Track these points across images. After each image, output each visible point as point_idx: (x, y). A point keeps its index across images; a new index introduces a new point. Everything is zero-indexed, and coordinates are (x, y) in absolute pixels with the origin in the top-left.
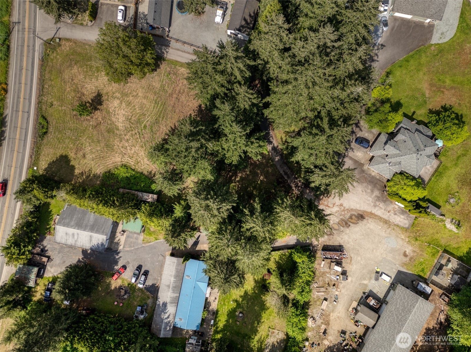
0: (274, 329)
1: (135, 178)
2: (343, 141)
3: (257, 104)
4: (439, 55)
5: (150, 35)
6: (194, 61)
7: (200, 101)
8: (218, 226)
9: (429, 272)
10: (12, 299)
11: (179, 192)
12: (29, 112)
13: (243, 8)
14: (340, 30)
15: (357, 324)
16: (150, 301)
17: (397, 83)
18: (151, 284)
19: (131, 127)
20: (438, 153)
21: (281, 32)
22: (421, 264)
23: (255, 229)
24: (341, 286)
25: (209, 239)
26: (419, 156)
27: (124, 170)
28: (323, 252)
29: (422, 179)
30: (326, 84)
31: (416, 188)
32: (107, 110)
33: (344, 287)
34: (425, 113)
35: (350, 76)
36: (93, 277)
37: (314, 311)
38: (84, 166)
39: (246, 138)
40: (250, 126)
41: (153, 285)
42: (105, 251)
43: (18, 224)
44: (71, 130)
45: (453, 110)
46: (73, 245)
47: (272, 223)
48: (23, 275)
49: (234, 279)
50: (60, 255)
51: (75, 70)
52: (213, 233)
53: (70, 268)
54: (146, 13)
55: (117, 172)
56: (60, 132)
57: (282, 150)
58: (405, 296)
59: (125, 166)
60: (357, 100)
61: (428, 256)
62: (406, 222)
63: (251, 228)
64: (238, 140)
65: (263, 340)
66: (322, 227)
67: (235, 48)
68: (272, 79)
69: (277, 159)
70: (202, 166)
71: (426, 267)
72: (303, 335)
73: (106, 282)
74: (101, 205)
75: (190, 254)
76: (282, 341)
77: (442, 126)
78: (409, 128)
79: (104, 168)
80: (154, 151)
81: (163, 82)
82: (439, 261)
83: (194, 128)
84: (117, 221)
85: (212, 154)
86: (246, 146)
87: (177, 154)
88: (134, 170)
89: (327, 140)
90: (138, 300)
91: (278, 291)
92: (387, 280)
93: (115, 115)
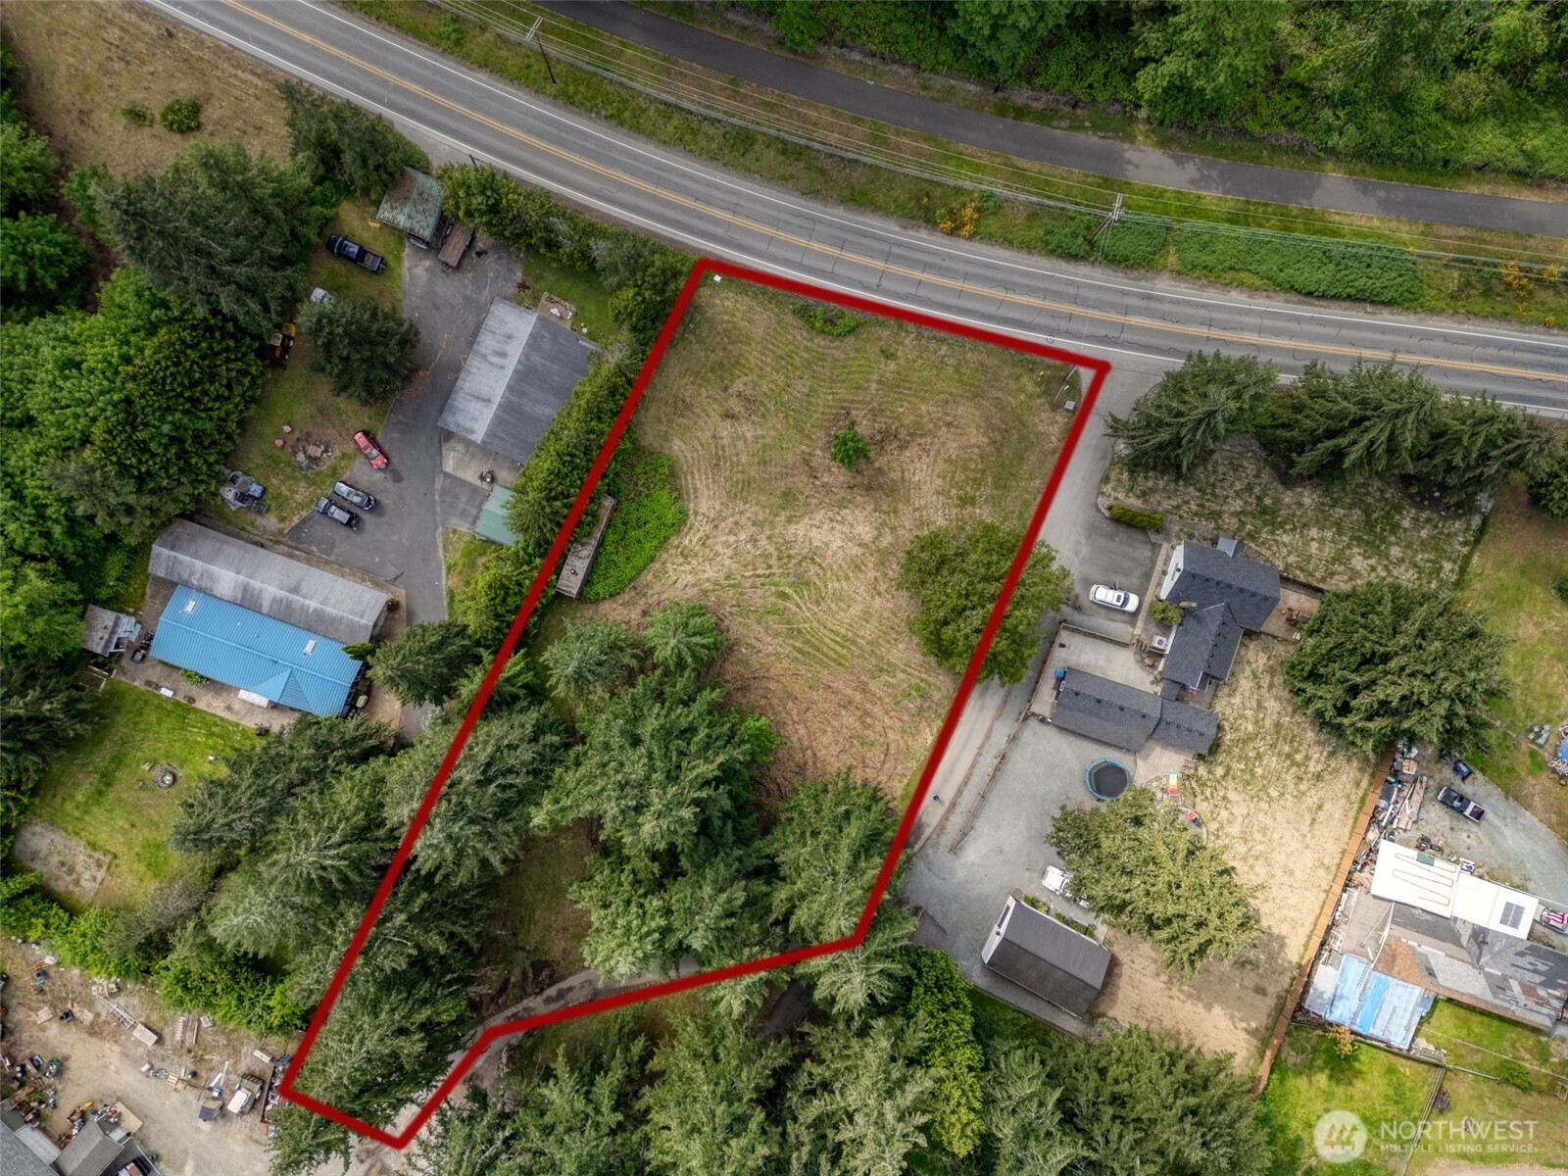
0: (108, 869)
15: (76, 1118)
16: (270, 522)
24: (191, 1095)
27: (670, 516)
32: (850, 502)
33: (186, 1103)
37: (135, 1001)
38: (702, 410)
44: (808, 395)
46: (476, 347)
48: (414, 196)
50: (458, 300)
51: (976, 437)
53: (408, 331)
55: (667, 496)
59: (680, 521)
79: (686, 462)
88: (665, 541)
90: (283, 489)
93: (832, 520)
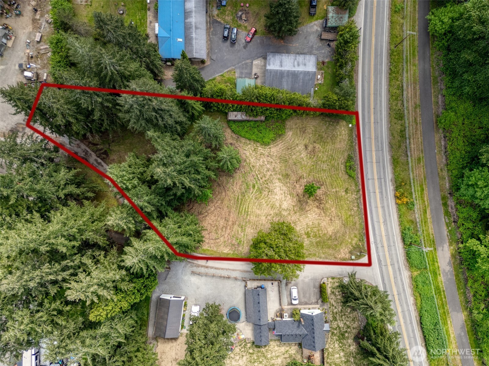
0: (86, 5)
12: (367, 179)
15: (5, 26)
16: (215, 12)
19: (267, 183)
24: (25, 59)
32: (293, 196)
33: (22, 58)
37: (48, 30)
38: (305, 137)
42: (268, 55)
44: (323, 170)
46: (298, 55)
48: (340, 16)
50: (311, 44)
51: (330, 230)
53: (295, 31)
56: (333, 166)
59: (266, 144)
79: (286, 139)
81: (244, 235)
90: (228, 12)
93: (284, 193)
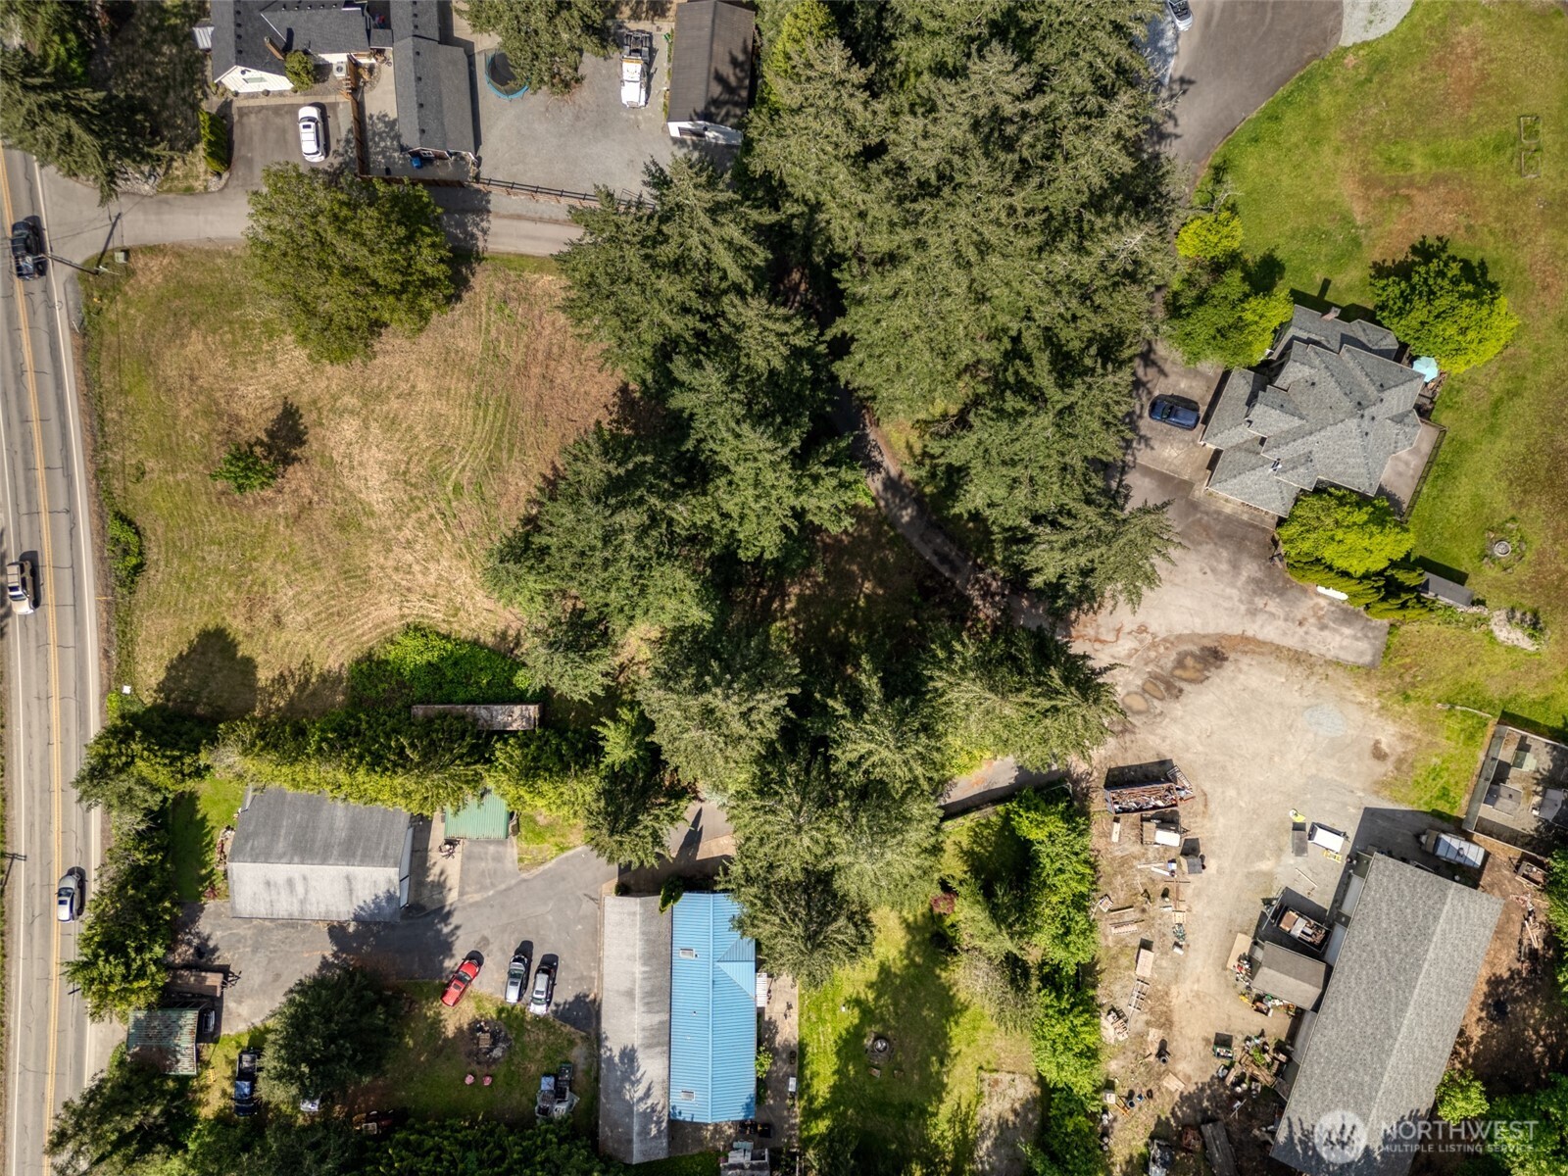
0: (996, 1071)
1: (456, 664)
2: (1109, 418)
3: (809, 348)
4: (1376, 79)
5: (420, 186)
6: (577, 247)
7: (620, 373)
8: (755, 769)
9: (1467, 797)
10: (132, 1128)
11: (607, 681)
12: (70, 511)
13: (706, 41)
14: (1038, 55)
15: (1264, 1007)
16: (578, 1054)
17: (1255, 196)
18: (571, 999)
19: (412, 500)
20: (1427, 402)
21: (845, 97)
22: (1435, 774)
23: (875, 758)
25: (733, 817)
26: (1366, 424)
27: (415, 643)
28: (1110, 794)
29: (1390, 497)
30: (1022, 243)
31: (1374, 529)
32: (323, 456)
34: (1362, 280)
35: (1096, 203)
36: (380, 1009)
37: (1116, 988)
38: (283, 652)
39: (794, 468)
40: (799, 427)
41: (580, 1000)
42: (403, 917)
43: (105, 879)
44: (220, 544)
45: (1451, 251)
46: (296, 915)
47: (926, 728)
48: (153, 1043)
49: (838, 931)
50: (261, 957)
51: (195, 344)
52: (741, 796)
53: (298, 992)
54: (393, 115)
55: (393, 654)
56: (184, 556)
57: (916, 483)
58: (1403, 886)
59: (417, 630)
60: (1132, 275)
61: (1453, 744)
62: (1363, 645)
63: (862, 757)
64: (769, 477)
65: (967, 1113)
66: (1091, 713)
67: (703, 179)
68: (843, 258)
69: (906, 515)
70: (668, 583)
71: (1452, 781)
72: (1095, 1075)
73: (426, 1017)
74: (362, 771)
75: (679, 877)
76: (1029, 1105)
77: (1425, 311)
78: (1317, 338)
79: (348, 648)
80: (501, 562)
81: (488, 332)
82: (1491, 753)
83: (619, 465)
84: (425, 813)
85: (692, 540)
86: (798, 492)
87: (578, 560)
88: (447, 637)
89: (1058, 426)
90: (539, 1056)
91: (985, 946)
92: (1333, 847)
93: (352, 468)
